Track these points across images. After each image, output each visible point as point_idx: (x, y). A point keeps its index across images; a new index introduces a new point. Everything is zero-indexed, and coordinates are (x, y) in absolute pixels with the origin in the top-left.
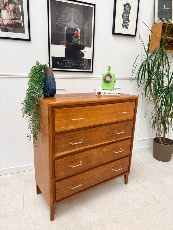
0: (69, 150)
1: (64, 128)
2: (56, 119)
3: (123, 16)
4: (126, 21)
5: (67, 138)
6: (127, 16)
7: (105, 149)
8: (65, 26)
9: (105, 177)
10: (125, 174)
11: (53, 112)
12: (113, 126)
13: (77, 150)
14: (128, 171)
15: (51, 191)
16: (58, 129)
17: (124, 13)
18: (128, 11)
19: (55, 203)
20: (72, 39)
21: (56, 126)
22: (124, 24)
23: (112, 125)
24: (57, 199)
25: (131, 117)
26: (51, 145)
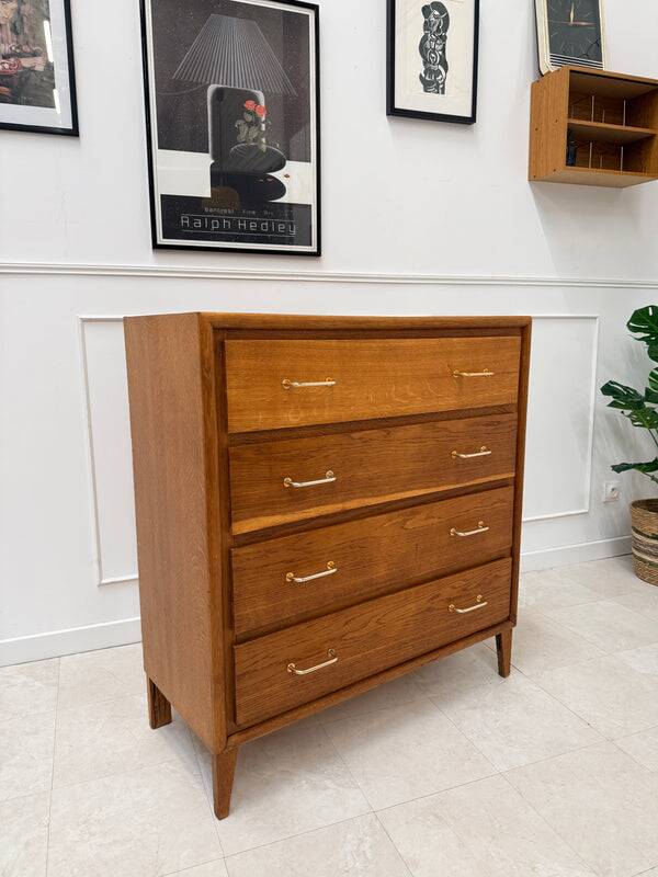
0: (284, 513)
1: (260, 421)
2: (232, 382)
3: (423, 49)
4: (435, 67)
5: (275, 459)
6: (439, 47)
7: (419, 521)
8: (209, 84)
9: (424, 636)
10: (498, 630)
11: (220, 350)
12: (446, 430)
13: (313, 512)
14: (508, 619)
15: (216, 681)
16: (238, 423)
17: (424, 39)
18: (438, 30)
19: (234, 739)
20: (238, 132)
21: (233, 407)
22: (427, 78)
23: (441, 424)
24: (241, 718)
25: (508, 394)
26: (216, 483)
